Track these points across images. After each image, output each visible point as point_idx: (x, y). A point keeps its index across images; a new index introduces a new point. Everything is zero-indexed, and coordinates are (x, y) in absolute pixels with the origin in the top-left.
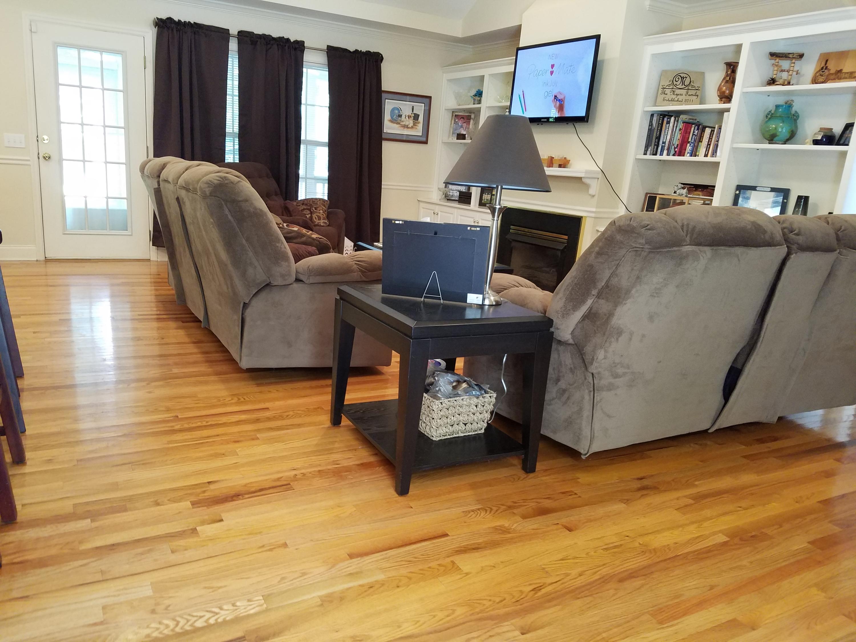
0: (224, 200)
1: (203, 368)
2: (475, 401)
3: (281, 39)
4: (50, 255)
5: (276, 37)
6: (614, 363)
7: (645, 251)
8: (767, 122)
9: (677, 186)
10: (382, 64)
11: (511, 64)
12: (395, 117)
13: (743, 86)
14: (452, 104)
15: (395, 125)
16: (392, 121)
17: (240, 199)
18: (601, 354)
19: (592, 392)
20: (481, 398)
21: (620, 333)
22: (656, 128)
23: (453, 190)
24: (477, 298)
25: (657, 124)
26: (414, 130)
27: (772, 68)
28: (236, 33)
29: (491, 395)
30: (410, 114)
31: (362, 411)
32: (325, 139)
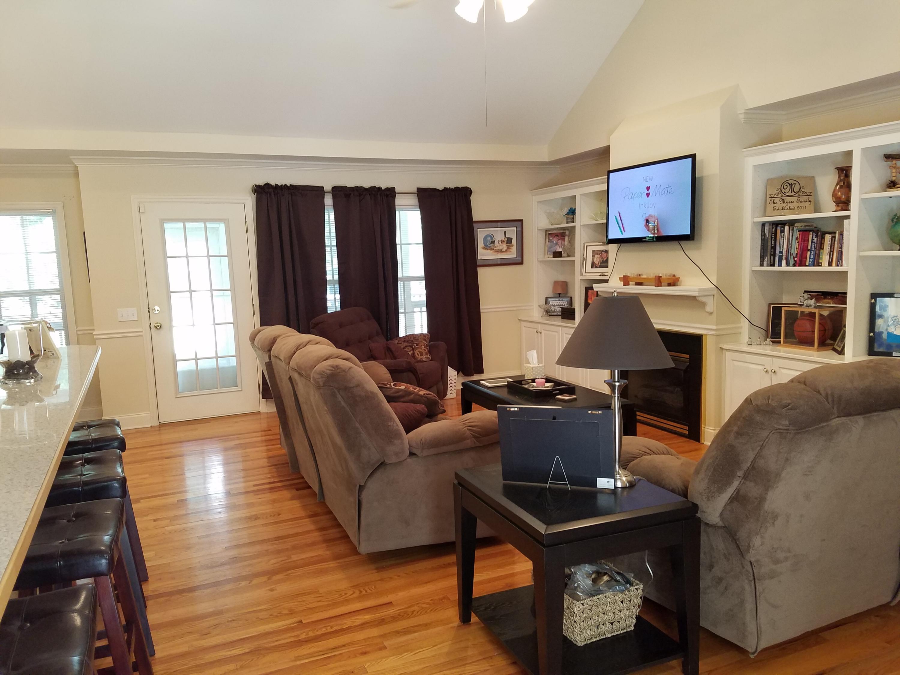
0: (337, 388)
1: (321, 551)
2: (619, 596)
3: (373, 189)
4: (163, 420)
5: (368, 188)
6: (773, 548)
7: (790, 433)
8: (894, 226)
9: (803, 296)
10: (471, 197)
11: (603, 183)
12: (488, 243)
13: (861, 193)
14: (544, 223)
15: (489, 251)
16: (486, 248)
17: (352, 385)
18: (757, 541)
19: (753, 582)
20: (626, 592)
21: (775, 517)
22: (770, 238)
23: (554, 306)
24: (608, 482)
25: (770, 234)
26: (508, 253)
27: (889, 170)
28: (331, 189)
29: (638, 587)
30: (503, 239)
31: (492, 608)
32: (421, 272)
